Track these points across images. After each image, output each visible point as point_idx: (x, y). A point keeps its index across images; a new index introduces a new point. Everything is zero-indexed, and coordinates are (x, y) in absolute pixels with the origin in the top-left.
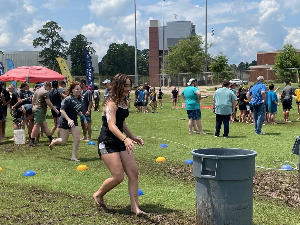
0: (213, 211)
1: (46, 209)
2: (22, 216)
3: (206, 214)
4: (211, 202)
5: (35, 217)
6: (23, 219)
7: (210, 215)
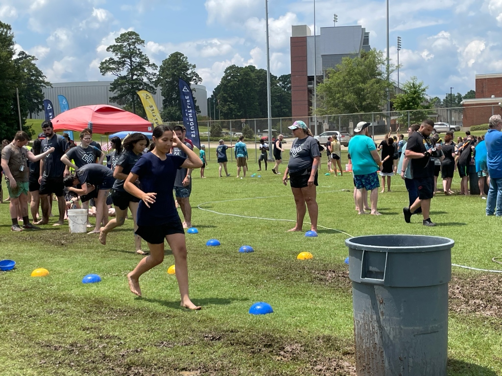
0: (381, 337)
1: (117, 334)
2: (79, 345)
3: (370, 342)
4: (378, 321)
5: (98, 346)
6: (80, 349)
7: (377, 342)
